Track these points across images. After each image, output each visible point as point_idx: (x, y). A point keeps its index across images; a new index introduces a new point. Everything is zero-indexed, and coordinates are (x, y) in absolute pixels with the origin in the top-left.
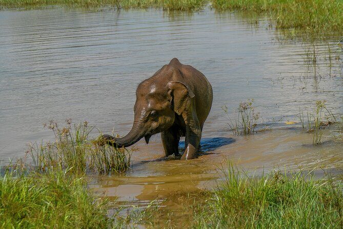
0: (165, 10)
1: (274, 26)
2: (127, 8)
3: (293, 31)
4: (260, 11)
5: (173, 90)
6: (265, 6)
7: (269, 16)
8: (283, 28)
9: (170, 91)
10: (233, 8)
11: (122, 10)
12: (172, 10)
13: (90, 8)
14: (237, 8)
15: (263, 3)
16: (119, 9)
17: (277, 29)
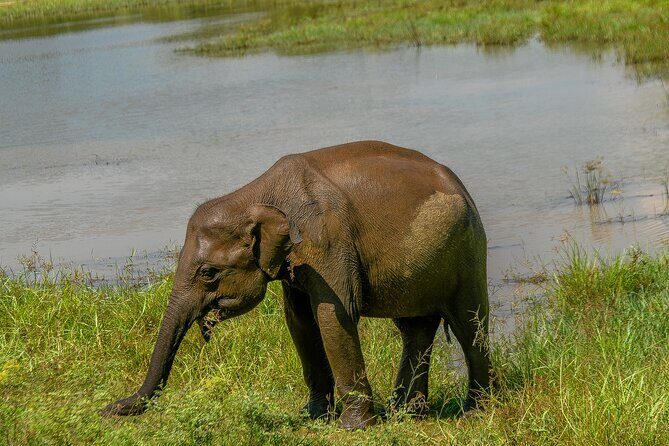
0: (479, 45)
1: (623, 62)
2: (429, 44)
3: (648, 66)
4: (603, 42)
5: (259, 225)
6: (609, 35)
7: (616, 47)
8: (635, 62)
9: (253, 225)
10: (569, 39)
11: (423, 47)
12: (487, 44)
13: (383, 46)
14: (573, 38)
15: (607, 31)
16: (419, 45)
17: (627, 64)
